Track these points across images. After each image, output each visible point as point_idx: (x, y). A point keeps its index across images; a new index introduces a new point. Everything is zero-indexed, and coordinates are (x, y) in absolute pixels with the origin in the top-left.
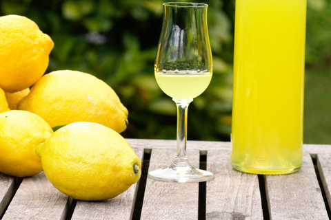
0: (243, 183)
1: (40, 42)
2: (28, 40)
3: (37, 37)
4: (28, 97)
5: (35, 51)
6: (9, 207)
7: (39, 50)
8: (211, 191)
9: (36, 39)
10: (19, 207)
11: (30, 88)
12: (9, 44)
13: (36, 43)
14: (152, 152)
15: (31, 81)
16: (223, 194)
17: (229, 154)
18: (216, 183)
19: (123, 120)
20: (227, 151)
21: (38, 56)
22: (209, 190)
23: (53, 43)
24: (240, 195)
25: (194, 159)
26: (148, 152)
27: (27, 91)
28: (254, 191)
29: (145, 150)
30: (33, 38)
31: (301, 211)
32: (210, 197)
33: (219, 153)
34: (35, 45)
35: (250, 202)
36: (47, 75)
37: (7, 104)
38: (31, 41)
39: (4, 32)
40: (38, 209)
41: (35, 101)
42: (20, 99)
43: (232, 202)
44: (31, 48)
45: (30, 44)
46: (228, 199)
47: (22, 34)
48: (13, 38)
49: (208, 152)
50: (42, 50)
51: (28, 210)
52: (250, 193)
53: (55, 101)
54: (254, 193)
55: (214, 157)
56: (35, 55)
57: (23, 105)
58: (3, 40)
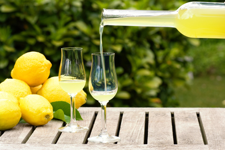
0: (137, 125)
1: (45, 64)
2: (39, 63)
3: (44, 62)
4: (41, 89)
5: (43, 68)
6: (30, 138)
7: (45, 68)
8: (122, 129)
9: (43, 63)
10: (34, 138)
11: (42, 84)
12: (31, 65)
13: (43, 64)
14: (99, 113)
15: (42, 82)
16: (127, 130)
17: (133, 113)
18: (125, 126)
19: (84, 98)
20: (132, 111)
21: (44, 70)
22: (121, 128)
23: (51, 65)
24: (135, 130)
25: (117, 116)
26: (97, 113)
27: (41, 86)
28: (142, 128)
29: (95, 112)
30: (42, 62)
31: (162, 137)
32: (121, 131)
33: (129, 112)
34: (43, 66)
35: (139, 133)
36: (49, 79)
37: (31, 93)
38: (41, 64)
39: (28, 60)
40: (43, 139)
41: (44, 91)
42: (37, 90)
43: (131, 134)
44: (41, 67)
45: (40, 65)
46: (129, 132)
47: (37, 60)
48: (33, 62)
49: (124, 112)
50: (46, 68)
51: (38, 139)
52: (140, 130)
53: (53, 91)
54: (141, 130)
55: (126, 114)
56: (43, 70)
57: (38, 93)
58: (28, 63)
